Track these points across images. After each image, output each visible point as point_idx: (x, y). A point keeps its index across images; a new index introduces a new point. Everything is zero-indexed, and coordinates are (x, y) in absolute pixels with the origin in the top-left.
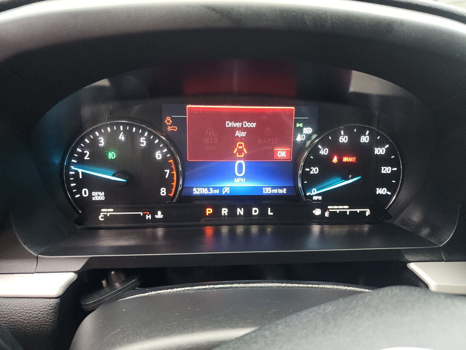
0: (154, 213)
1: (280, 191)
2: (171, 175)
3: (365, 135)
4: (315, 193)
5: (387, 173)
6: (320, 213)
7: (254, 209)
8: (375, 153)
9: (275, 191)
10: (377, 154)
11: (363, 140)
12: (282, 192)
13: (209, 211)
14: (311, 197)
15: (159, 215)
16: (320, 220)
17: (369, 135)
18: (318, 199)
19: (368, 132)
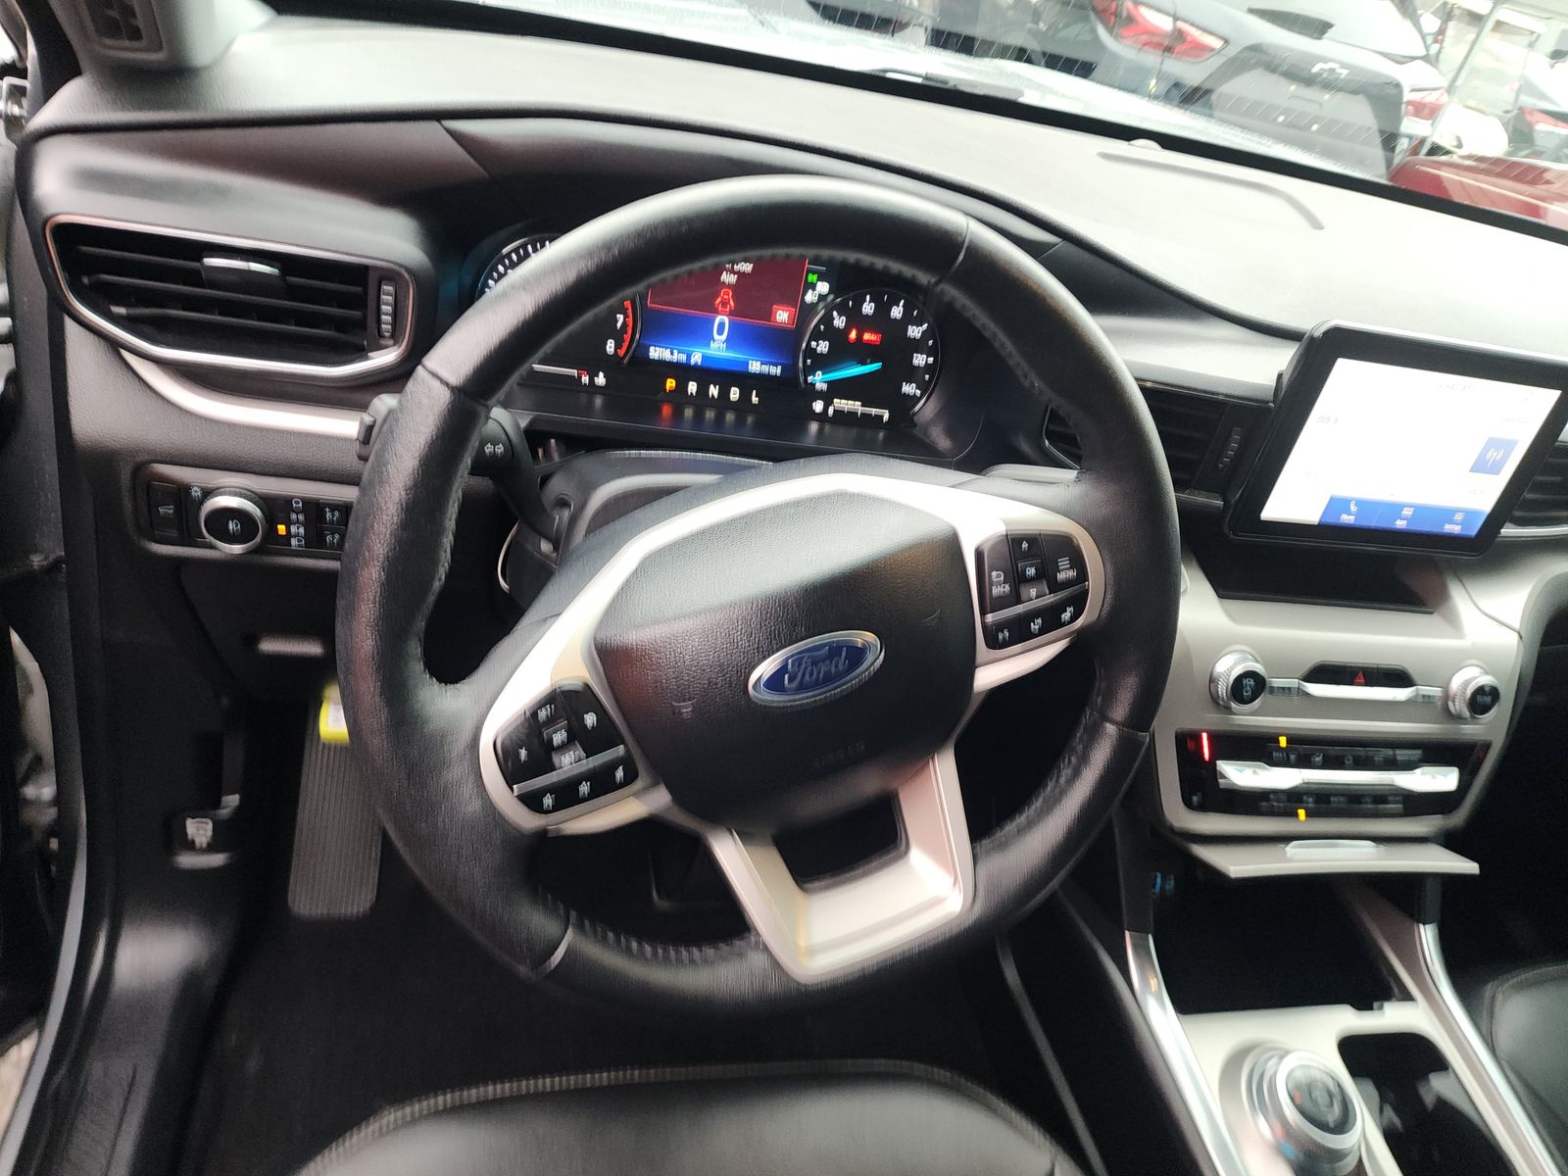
0: (593, 376)
1: (773, 370)
2: (624, 324)
3: (898, 307)
4: (819, 380)
5: (920, 364)
6: (822, 409)
7: (733, 389)
8: (908, 334)
9: (765, 369)
10: (910, 336)
11: (894, 314)
12: (775, 372)
13: (671, 384)
14: (813, 383)
15: (601, 380)
16: (822, 418)
17: (903, 307)
18: (822, 388)
19: (902, 302)
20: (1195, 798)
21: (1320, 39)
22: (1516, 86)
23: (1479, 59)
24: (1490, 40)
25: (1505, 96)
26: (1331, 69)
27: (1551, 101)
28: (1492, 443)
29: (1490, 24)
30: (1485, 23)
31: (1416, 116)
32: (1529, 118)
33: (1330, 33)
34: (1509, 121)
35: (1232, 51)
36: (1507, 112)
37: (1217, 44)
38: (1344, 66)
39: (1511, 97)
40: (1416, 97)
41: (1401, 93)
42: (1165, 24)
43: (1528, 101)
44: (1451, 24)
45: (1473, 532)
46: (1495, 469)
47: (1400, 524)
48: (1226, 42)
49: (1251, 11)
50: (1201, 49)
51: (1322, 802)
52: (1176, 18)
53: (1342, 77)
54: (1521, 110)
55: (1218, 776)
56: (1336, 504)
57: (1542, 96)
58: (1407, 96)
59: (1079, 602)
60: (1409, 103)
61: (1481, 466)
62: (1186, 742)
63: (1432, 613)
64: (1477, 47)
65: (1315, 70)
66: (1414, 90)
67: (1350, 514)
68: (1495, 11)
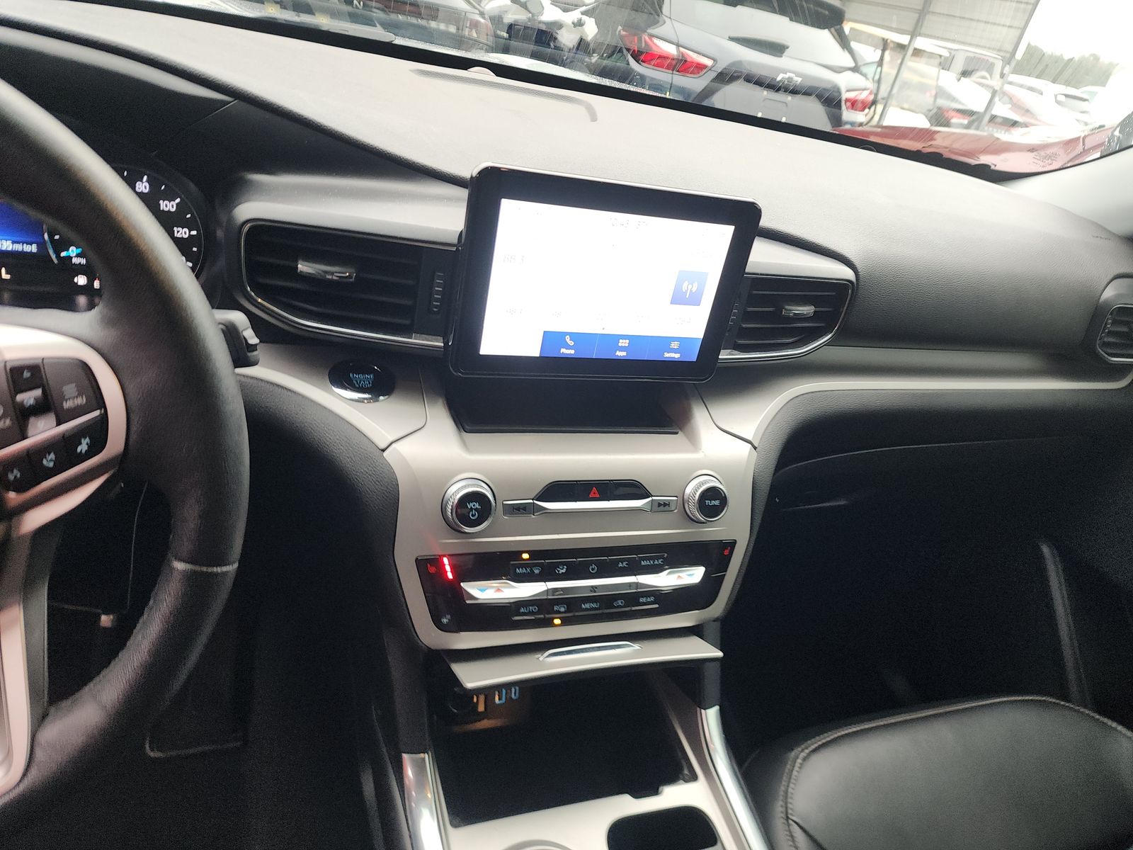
1: (27, 248)
3: (142, 181)
4: (74, 254)
5: (182, 238)
6: (86, 282)
8: (161, 209)
10: (163, 211)
11: (139, 188)
12: (29, 251)
14: (70, 258)
16: (87, 291)
17: (147, 181)
18: (80, 263)
19: (145, 178)
20: (445, 621)
21: (781, 57)
22: (934, 93)
23: (905, 75)
24: (911, 63)
25: (927, 100)
26: (789, 78)
27: (960, 103)
28: (683, 277)
29: (910, 51)
30: (907, 51)
31: (852, 109)
32: (947, 115)
33: (787, 52)
34: (931, 117)
35: (719, 68)
36: (930, 111)
37: (709, 62)
38: (798, 75)
39: (931, 100)
40: (851, 95)
41: (840, 94)
42: (671, 50)
43: (941, 102)
44: (887, 53)
45: (693, 357)
46: (695, 300)
47: (621, 354)
48: (714, 60)
49: (732, 39)
50: (700, 67)
51: (573, 608)
52: (678, 45)
53: (798, 83)
54: (939, 108)
55: (465, 597)
56: (550, 338)
57: (954, 99)
58: (845, 96)
59: (98, 432)
60: (847, 100)
61: (679, 298)
62: (427, 567)
63: (677, 433)
64: (903, 66)
65: (779, 79)
66: (848, 91)
67: (568, 347)
68: (913, 42)
